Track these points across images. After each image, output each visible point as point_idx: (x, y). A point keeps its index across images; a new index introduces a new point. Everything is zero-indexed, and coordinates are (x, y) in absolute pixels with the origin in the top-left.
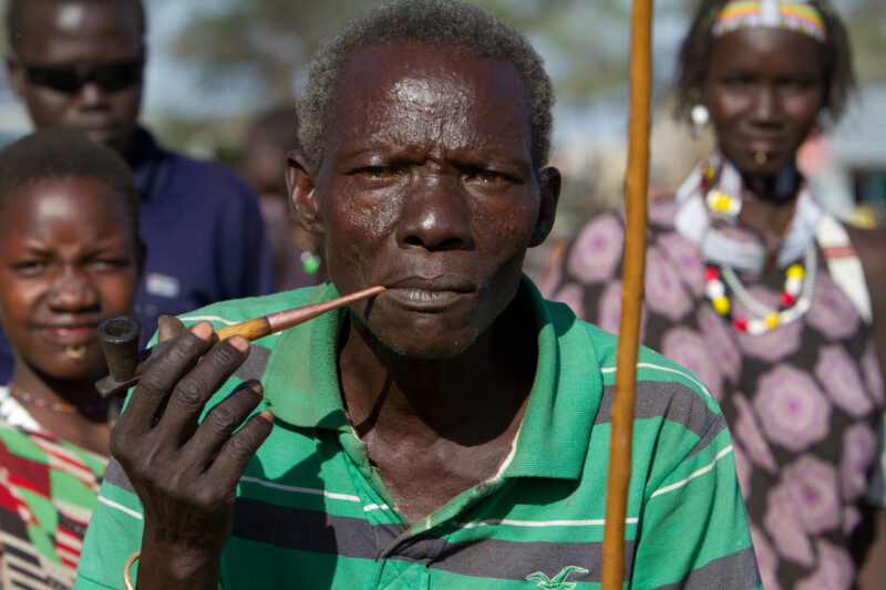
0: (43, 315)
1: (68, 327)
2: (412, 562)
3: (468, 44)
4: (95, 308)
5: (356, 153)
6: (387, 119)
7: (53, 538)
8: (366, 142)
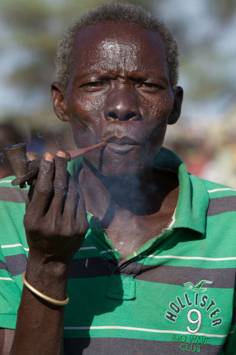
2: (126, 276)
3: (136, 22)
5: (84, 76)
6: (98, 58)
8: (88, 70)
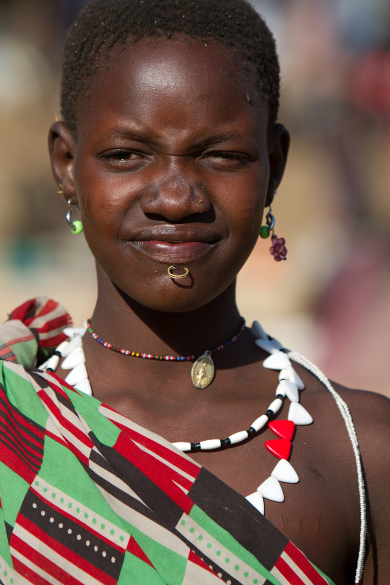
0: (136, 222)
1: (169, 240)
4: (207, 216)
7: (9, 528)
